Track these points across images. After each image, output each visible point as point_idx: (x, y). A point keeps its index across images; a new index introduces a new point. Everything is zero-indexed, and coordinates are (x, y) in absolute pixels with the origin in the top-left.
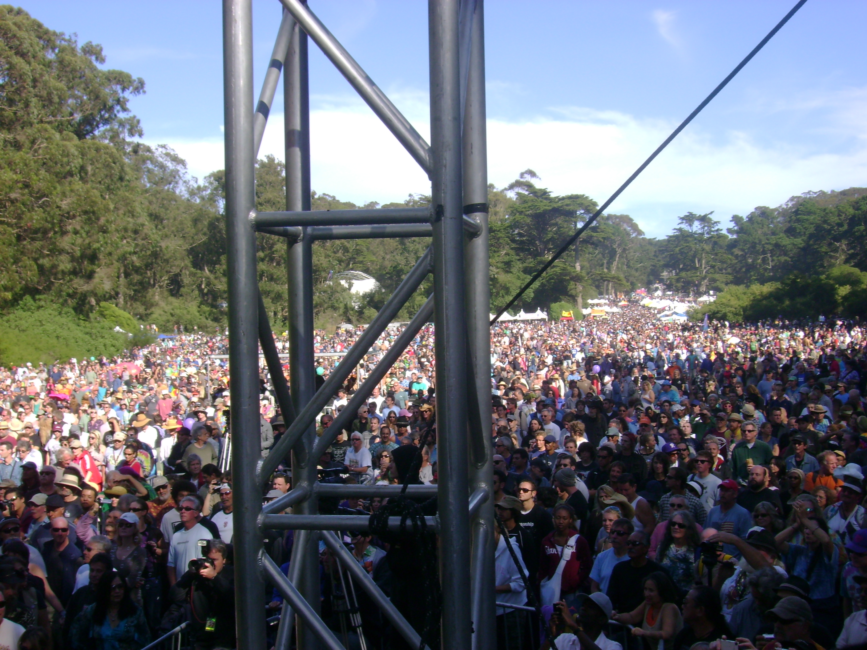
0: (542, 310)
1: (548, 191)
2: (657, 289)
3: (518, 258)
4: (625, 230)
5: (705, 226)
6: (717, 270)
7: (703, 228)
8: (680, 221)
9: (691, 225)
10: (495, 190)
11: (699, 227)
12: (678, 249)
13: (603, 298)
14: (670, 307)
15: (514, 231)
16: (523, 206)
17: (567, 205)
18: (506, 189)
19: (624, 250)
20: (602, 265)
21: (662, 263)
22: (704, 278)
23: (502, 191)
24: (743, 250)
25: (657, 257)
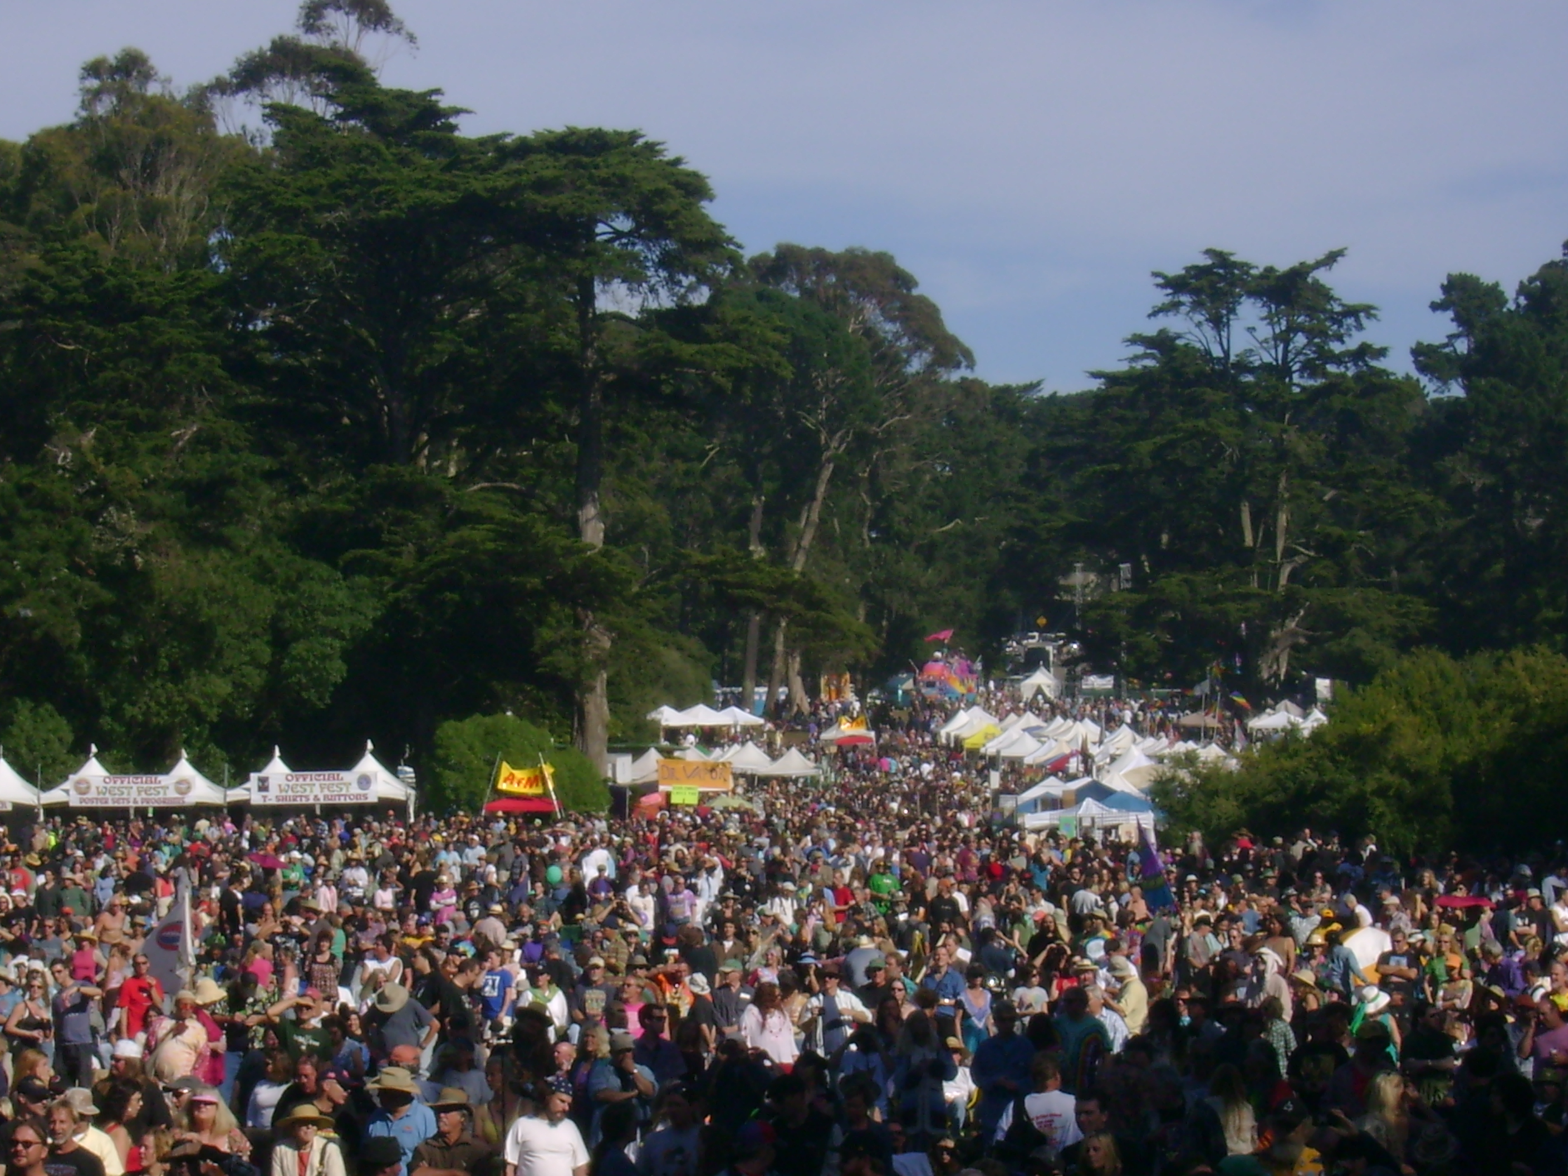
0: (390, 761)
1: (444, 102)
2: (1034, 660)
3: (267, 463)
4: (869, 332)
5: (1293, 329)
6: (1356, 564)
7: (1284, 338)
8: (1162, 297)
9: (1218, 323)
10: (153, 89)
11: (1265, 331)
12: (1145, 447)
13: (741, 702)
14: (1086, 757)
15: (250, 317)
16: (303, 180)
17: (542, 186)
18: (220, 87)
19: (863, 443)
20: (743, 518)
21: (1067, 516)
22: (1287, 607)
23: (200, 97)
24: (1491, 464)
25: (1042, 486)
